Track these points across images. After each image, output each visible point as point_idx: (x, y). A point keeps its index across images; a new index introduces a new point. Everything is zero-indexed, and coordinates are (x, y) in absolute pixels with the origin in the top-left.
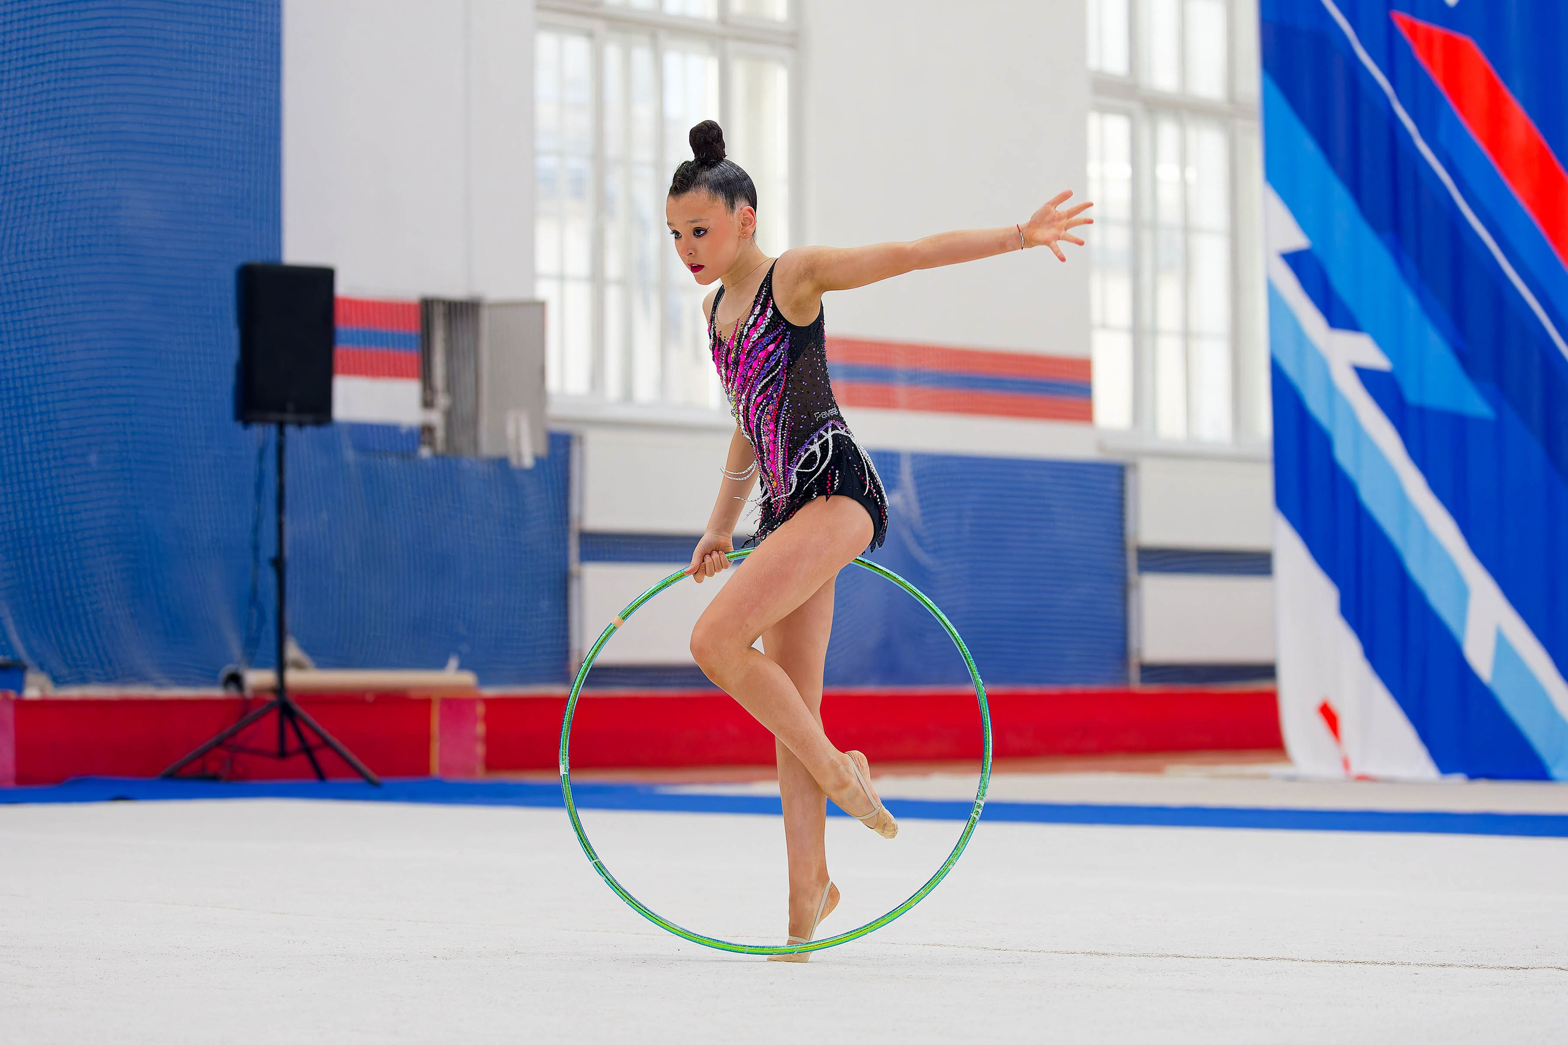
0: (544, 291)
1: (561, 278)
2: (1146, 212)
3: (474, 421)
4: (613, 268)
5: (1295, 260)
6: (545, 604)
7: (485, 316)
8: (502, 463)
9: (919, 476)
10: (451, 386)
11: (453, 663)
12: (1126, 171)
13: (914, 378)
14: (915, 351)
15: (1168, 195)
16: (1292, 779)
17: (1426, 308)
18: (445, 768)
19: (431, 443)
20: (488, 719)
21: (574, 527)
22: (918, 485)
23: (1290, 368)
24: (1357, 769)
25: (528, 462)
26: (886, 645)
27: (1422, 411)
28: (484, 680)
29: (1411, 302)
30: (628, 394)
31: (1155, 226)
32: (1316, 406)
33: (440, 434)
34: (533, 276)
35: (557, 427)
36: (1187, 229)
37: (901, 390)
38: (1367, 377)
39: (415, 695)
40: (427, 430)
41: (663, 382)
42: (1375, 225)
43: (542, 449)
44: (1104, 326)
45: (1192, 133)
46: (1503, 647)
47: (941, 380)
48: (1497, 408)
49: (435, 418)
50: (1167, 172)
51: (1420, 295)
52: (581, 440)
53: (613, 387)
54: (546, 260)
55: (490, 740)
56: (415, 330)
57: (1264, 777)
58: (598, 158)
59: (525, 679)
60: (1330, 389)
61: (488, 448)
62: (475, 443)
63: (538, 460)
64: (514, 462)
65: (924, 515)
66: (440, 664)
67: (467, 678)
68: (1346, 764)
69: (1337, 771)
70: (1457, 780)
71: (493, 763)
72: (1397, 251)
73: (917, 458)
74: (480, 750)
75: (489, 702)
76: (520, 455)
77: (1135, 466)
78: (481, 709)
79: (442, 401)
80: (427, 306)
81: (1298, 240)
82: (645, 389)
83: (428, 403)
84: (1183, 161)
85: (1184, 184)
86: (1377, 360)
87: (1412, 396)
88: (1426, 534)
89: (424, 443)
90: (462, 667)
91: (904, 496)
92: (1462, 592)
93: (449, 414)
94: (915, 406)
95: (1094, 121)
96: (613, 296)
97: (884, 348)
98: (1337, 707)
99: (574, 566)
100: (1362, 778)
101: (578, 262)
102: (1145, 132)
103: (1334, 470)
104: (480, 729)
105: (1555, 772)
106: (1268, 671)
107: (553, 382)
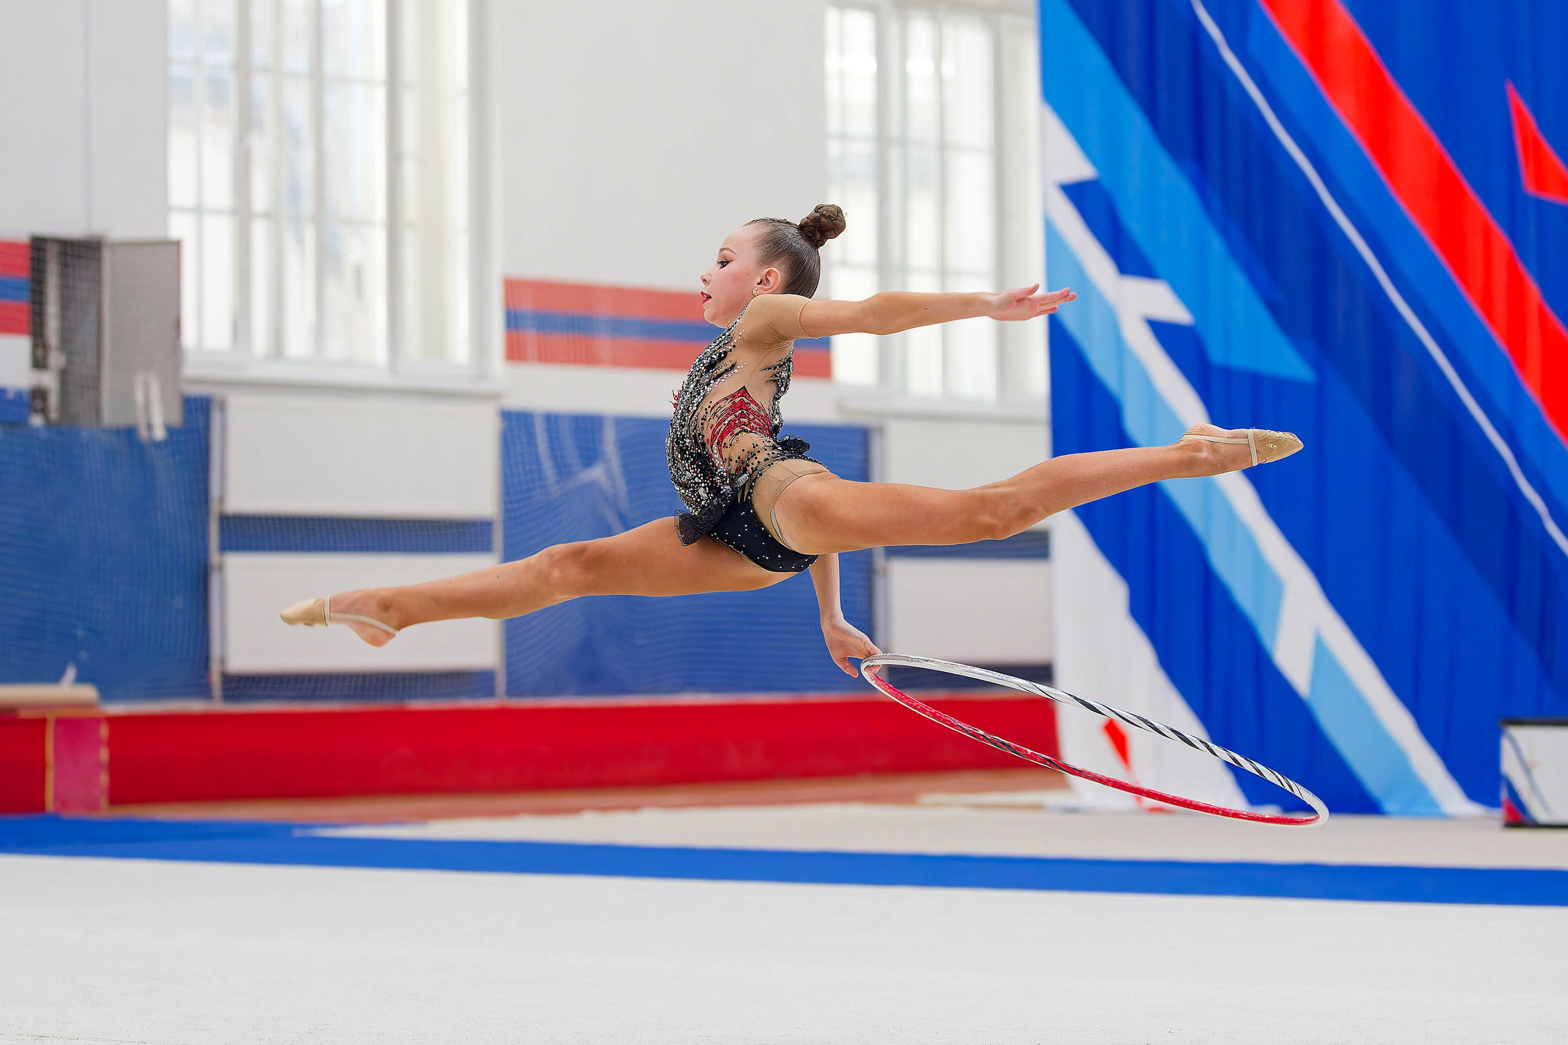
0: (179, 227)
1: (198, 211)
2: (895, 128)
3: (95, 384)
4: (260, 200)
5: (1076, 193)
6: (179, 603)
7: (107, 257)
8: (130, 432)
9: (625, 446)
10: (66, 344)
11: (71, 673)
12: (870, 65)
13: (619, 327)
14: (619, 294)
15: (921, 94)
16: (1072, 811)
17: (1232, 249)
18: (62, 802)
19: (44, 411)
20: (111, 743)
21: (215, 509)
22: (623, 457)
23: (1071, 323)
25: (159, 434)
26: (587, 647)
27: (1228, 373)
28: (107, 694)
29: (1216, 244)
30: (278, 350)
31: (904, 142)
32: (1102, 365)
33: (53, 400)
34: (165, 209)
35: (193, 391)
36: (943, 146)
37: (604, 343)
38: (1163, 331)
39: (24, 714)
40: (39, 394)
41: (319, 332)
42: (1174, 153)
43: (176, 418)
44: (844, 263)
45: (949, 31)
46: (1322, 654)
47: (652, 330)
48: (1318, 367)
49: (49, 380)
50: (920, 66)
51: (1225, 234)
52: (223, 407)
53: (260, 342)
54: (180, 191)
55: (114, 767)
56: (25, 276)
57: (1038, 807)
58: (243, 66)
59: (156, 692)
60: (1119, 346)
61: (111, 417)
62: (98, 411)
63: (170, 430)
64: (143, 433)
65: (629, 492)
66: (55, 677)
67: (88, 692)
71: (117, 797)
72: (1201, 188)
73: (622, 422)
74: (104, 779)
75: (114, 721)
76: (150, 427)
77: (881, 430)
78: (104, 731)
79: (56, 359)
80: (38, 245)
81: (1081, 169)
82: (298, 343)
83: (39, 363)
84: (938, 57)
85: (940, 80)
86: (1175, 312)
87: (1216, 354)
88: (1232, 517)
89: (35, 410)
90: (80, 679)
91: (608, 471)
93: (64, 375)
94: (618, 361)
95: (832, 17)
96: (260, 231)
97: (584, 292)
99: (215, 557)
100: (1157, 810)
101: (220, 194)
102: (893, 30)
104: (104, 755)
105: (1388, 806)
106: (1043, 673)
107: (189, 337)
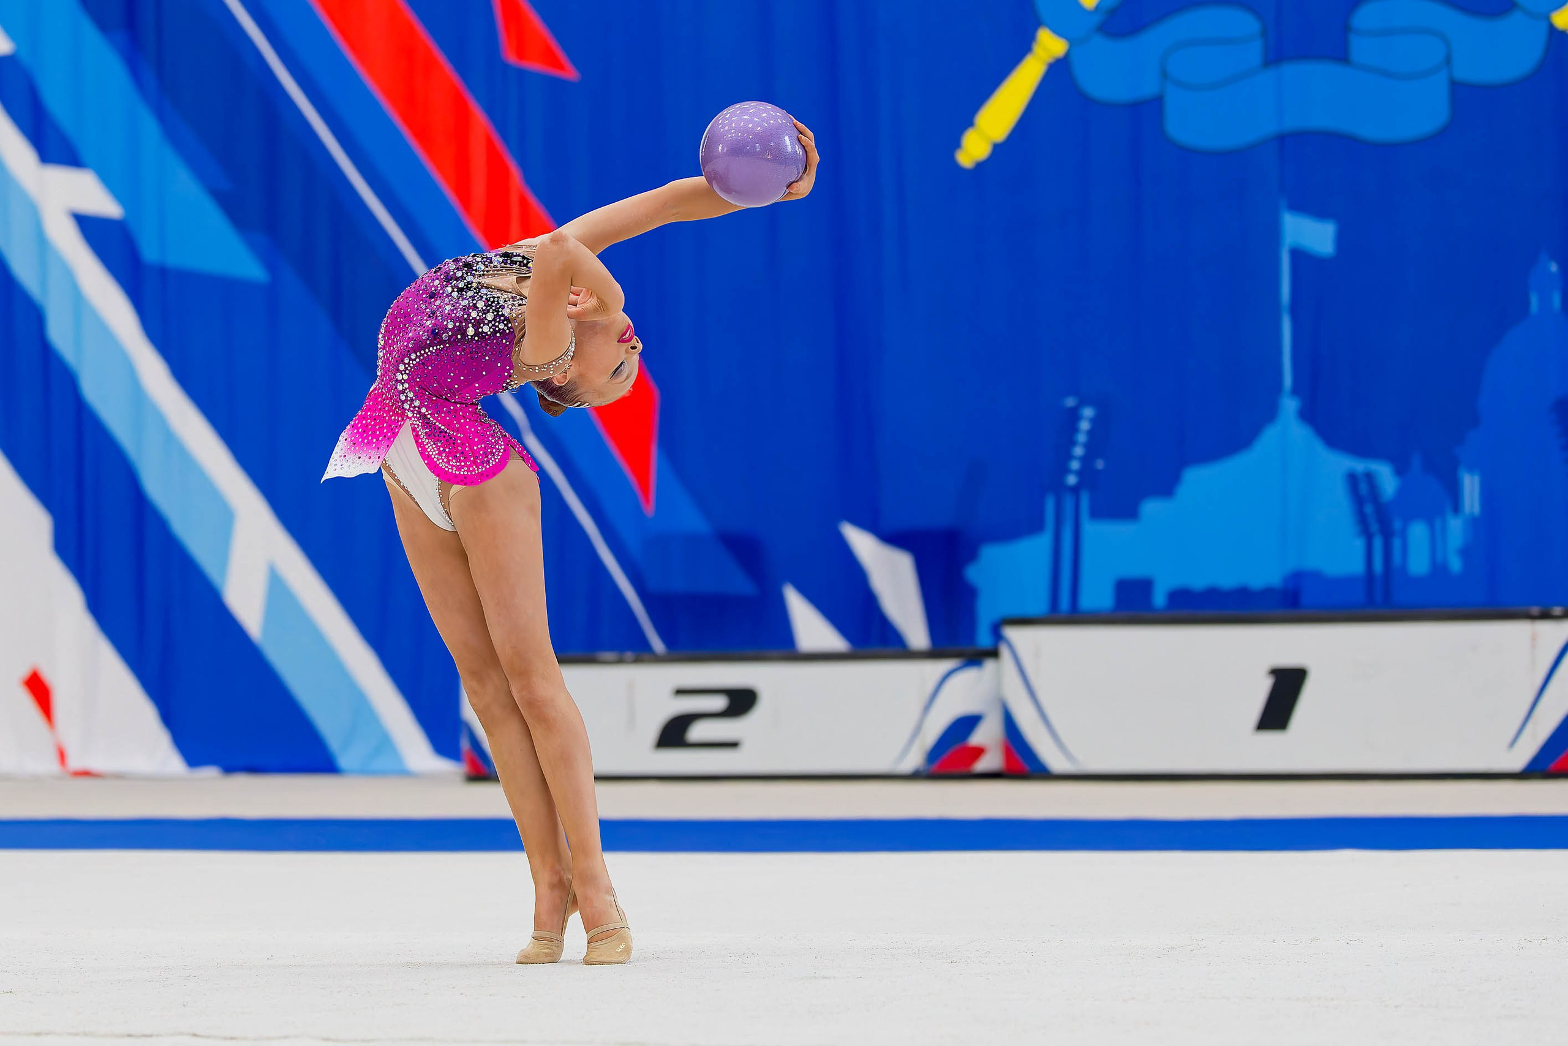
24: (75, 762)
27: (163, 272)
29: (150, 127)
32: (23, 269)
38: (90, 227)
42: (103, 25)
48: (270, 266)
51: (161, 117)
60: (42, 243)
68: (62, 756)
69: (51, 765)
70: (210, 773)
72: (133, 55)
86: (104, 205)
87: (150, 253)
88: (171, 441)
92: (225, 517)
98: (50, 677)
100: (86, 774)
103: (47, 353)
105: (344, 761)
